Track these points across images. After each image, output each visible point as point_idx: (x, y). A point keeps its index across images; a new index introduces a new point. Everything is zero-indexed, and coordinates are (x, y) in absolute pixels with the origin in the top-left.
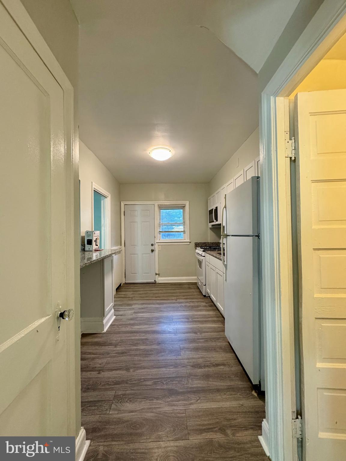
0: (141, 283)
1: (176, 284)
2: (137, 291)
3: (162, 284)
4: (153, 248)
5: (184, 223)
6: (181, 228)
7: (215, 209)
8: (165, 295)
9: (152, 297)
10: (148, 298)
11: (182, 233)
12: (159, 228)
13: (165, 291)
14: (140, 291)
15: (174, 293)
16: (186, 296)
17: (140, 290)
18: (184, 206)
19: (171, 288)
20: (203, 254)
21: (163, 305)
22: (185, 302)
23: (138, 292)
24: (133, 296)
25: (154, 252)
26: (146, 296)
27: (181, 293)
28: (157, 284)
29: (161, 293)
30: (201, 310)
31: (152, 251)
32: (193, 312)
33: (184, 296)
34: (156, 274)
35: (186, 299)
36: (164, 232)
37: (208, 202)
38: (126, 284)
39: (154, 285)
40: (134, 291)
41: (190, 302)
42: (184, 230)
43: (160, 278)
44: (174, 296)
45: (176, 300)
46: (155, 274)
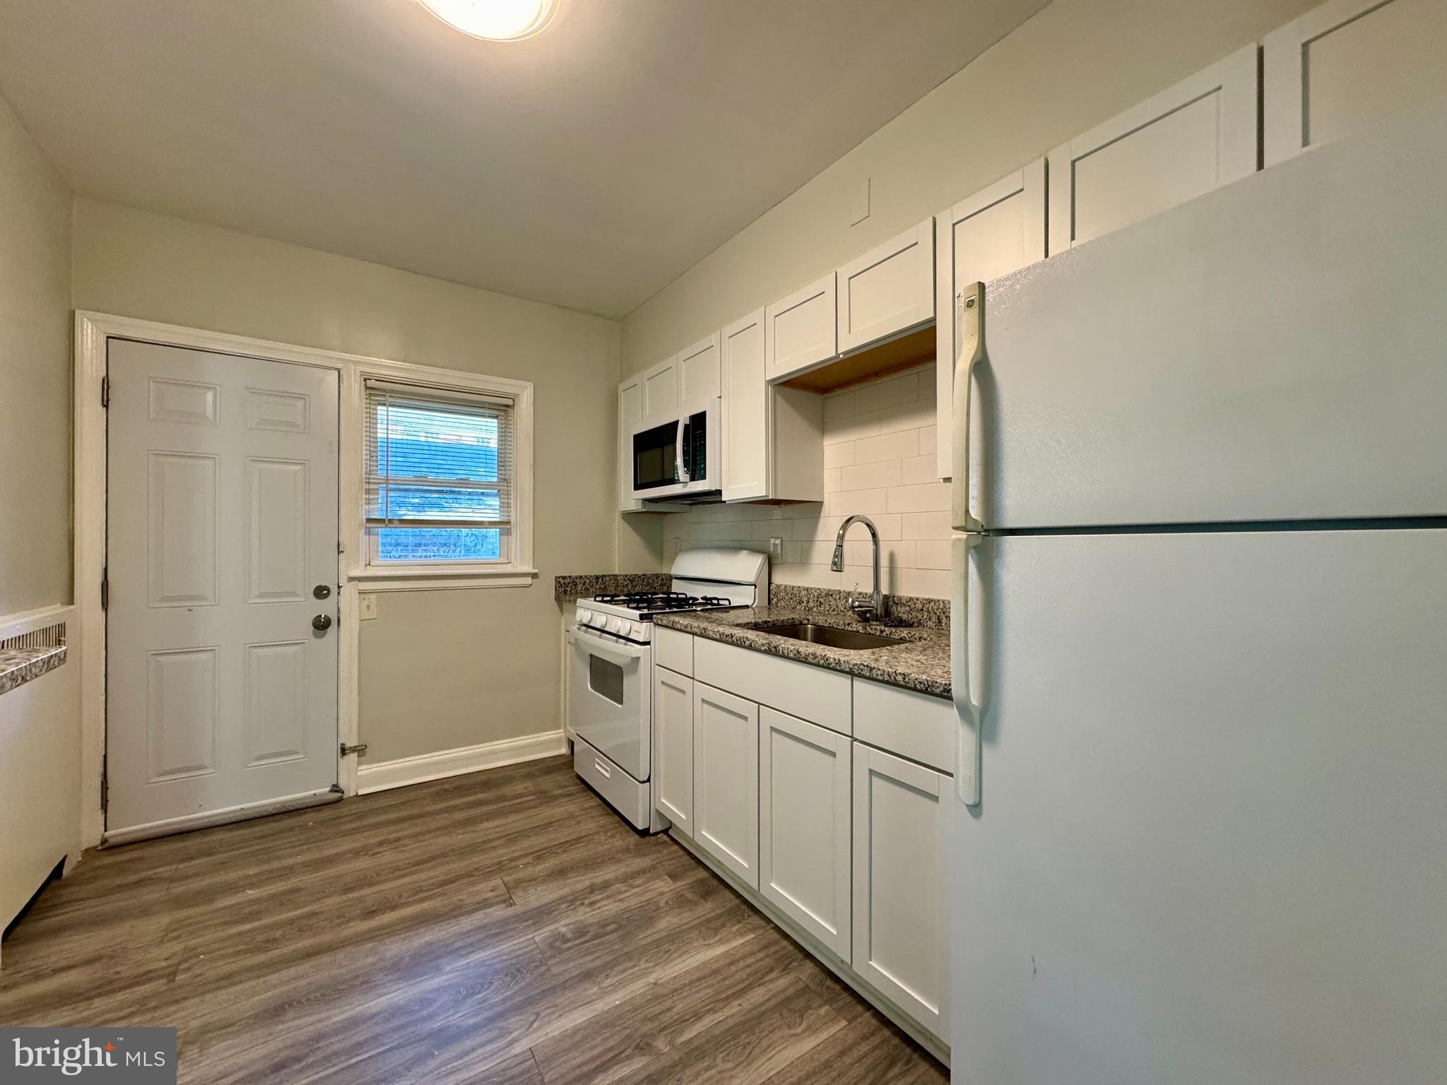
0: (240, 816)
1: (463, 782)
2: (208, 895)
3: (383, 802)
4: (325, 608)
5: (504, 487)
6: (489, 510)
7: (686, 427)
8: (424, 876)
9: (341, 918)
10: (306, 942)
11: (494, 532)
12: (368, 502)
13: (414, 850)
14: (233, 888)
15: (473, 849)
16: (552, 850)
17: (232, 876)
18: (510, 402)
19: (443, 820)
20: (642, 630)
21: (439, 970)
22: (563, 899)
23: (221, 903)
24: (179, 947)
25: (332, 630)
26: (291, 922)
27: (511, 838)
28: (354, 808)
29: (396, 871)
30: (675, 941)
31: (321, 625)
32: (647, 972)
33: (539, 856)
34: (344, 751)
35: (560, 873)
36: (397, 524)
37: (616, 401)
38: (108, 847)
39: (326, 814)
40: (180, 902)
41: (592, 889)
42: (505, 519)
43: (365, 770)
44: (488, 873)
45: (509, 902)
46: (334, 750)
